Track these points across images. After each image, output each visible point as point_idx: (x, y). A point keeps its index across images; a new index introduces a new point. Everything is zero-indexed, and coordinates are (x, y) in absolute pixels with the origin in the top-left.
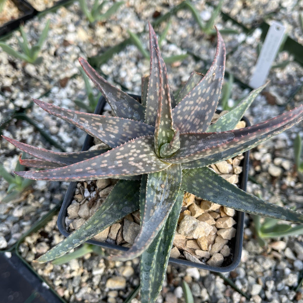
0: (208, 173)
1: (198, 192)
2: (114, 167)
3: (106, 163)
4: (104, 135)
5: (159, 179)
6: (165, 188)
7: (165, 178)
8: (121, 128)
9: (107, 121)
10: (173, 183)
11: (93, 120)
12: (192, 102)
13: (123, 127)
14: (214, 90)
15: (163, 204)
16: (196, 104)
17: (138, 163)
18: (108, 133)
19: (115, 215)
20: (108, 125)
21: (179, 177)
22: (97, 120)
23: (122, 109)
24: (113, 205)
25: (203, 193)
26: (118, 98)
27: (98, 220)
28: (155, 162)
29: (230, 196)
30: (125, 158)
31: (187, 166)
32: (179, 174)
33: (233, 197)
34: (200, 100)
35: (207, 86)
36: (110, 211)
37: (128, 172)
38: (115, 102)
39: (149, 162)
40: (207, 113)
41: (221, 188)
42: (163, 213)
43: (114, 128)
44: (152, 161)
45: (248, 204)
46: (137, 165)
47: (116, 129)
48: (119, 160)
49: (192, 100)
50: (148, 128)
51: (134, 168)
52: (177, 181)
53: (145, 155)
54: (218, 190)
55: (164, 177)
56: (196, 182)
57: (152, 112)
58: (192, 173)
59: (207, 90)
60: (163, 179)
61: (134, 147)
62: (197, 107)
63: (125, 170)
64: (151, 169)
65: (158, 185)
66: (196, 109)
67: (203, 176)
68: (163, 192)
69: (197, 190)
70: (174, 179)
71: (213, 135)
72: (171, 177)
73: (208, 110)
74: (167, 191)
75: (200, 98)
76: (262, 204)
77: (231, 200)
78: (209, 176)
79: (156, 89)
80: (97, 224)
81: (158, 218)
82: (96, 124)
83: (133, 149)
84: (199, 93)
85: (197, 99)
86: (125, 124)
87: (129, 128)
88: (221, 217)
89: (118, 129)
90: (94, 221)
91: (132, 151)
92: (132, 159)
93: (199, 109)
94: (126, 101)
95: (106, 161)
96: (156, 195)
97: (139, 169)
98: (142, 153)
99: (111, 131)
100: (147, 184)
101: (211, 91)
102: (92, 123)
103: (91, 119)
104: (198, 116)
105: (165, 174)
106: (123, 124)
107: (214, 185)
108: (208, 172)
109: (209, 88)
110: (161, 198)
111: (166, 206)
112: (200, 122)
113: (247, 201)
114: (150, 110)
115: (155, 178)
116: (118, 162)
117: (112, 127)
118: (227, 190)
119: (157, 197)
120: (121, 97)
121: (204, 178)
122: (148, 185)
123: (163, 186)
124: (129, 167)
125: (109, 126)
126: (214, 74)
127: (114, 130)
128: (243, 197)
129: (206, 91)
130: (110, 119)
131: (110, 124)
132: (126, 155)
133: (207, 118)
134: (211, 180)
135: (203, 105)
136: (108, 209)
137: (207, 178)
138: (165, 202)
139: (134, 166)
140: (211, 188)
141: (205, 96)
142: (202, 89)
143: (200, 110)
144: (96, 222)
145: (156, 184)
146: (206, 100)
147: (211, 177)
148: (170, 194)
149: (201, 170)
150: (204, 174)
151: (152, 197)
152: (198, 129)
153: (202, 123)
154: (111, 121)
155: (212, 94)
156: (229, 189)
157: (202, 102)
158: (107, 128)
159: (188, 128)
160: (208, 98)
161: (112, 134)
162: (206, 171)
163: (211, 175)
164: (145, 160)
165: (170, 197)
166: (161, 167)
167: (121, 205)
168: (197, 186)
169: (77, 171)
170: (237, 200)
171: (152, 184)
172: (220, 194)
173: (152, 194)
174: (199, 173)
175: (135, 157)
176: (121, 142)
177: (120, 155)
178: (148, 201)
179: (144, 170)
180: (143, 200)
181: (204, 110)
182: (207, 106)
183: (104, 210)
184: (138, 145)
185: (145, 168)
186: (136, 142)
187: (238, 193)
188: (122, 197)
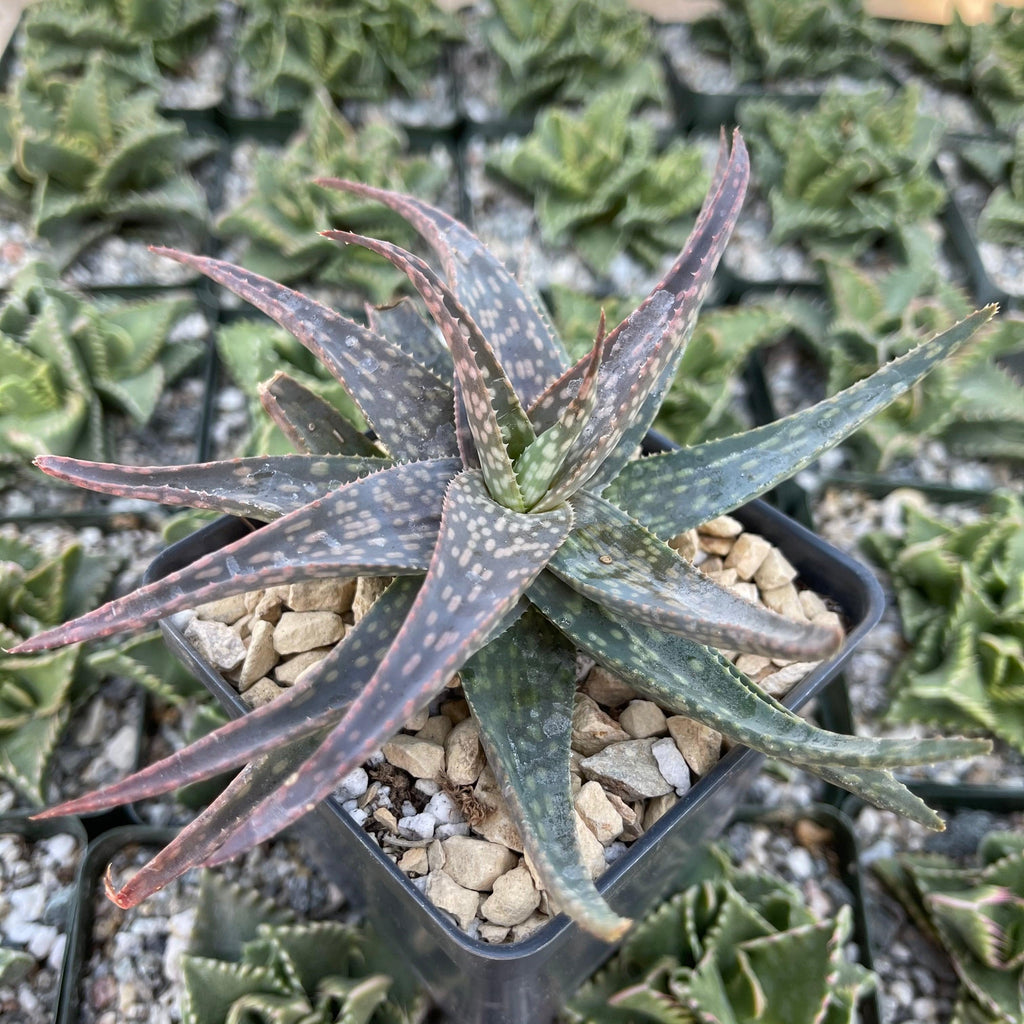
0: (646, 470)
1: (671, 524)
2: (478, 589)
3: (453, 595)
4: (360, 551)
5: (580, 552)
6: (615, 558)
7: (590, 541)
8: (376, 509)
9: (330, 514)
10: (618, 535)
11: (291, 539)
13: (378, 504)
14: (491, 280)
15: (664, 581)
17: (512, 543)
18: (360, 541)
19: (548, 759)
20: (340, 522)
21: (615, 516)
22: (304, 529)
23: (290, 500)
24: (516, 745)
25: (684, 515)
26: (251, 486)
27: (535, 800)
28: (537, 520)
29: (747, 465)
30: (477, 553)
31: (596, 486)
32: (604, 510)
33: (753, 462)
34: (487, 319)
35: (471, 280)
36: (528, 762)
37: (525, 571)
39: (527, 527)
40: (530, 334)
41: (709, 469)
43: (362, 520)
44: (530, 522)
45: (799, 443)
46: (516, 548)
47: (366, 519)
50: (430, 471)
51: (522, 556)
52: (622, 525)
53: (502, 521)
54: (707, 481)
55: (584, 540)
56: (643, 509)
57: (398, 431)
59: (477, 288)
60: (589, 547)
61: (463, 515)
62: (494, 336)
63: (512, 575)
65: (596, 565)
66: (497, 344)
67: (642, 484)
68: (625, 567)
69: (662, 523)
70: (609, 529)
71: (623, 334)
72: (598, 528)
73: (524, 327)
74: (627, 559)
75: (482, 313)
76: (828, 410)
77: (757, 470)
78: (654, 472)
79: (356, 371)
80: (544, 811)
82: (309, 544)
83: (467, 522)
84: (473, 304)
86: (376, 490)
87: (394, 495)
89: (373, 516)
91: (471, 527)
92: (490, 545)
93: (503, 339)
95: (448, 590)
96: (625, 582)
97: (533, 551)
98: (492, 519)
99: (363, 532)
100: (576, 580)
101: (488, 286)
102: (297, 546)
103: (285, 536)
104: (516, 355)
105: (581, 534)
106: (373, 495)
107: (687, 477)
108: (644, 467)
109: (478, 282)
110: (640, 577)
111: (678, 575)
112: (534, 364)
113: (792, 438)
114: (388, 431)
115: (569, 557)
116: (475, 572)
117: (354, 521)
118: (724, 460)
119: (634, 582)
121: (649, 485)
122: (580, 579)
123: (606, 559)
124: (514, 561)
125: (346, 523)
126: (455, 250)
127: (366, 525)
129: (479, 292)
130: (334, 500)
131: (343, 516)
132: (472, 544)
133: (539, 344)
134: (668, 477)
135: (502, 324)
136: (517, 761)
137: (656, 481)
138: (659, 573)
139: (517, 554)
140: (687, 492)
141: (487, 302)
142: (469, 290)
143: (507, 338)
144: (536, 807)
145: (590, 568)
146: (499, 311)
147: (661, 472)
148: (645, 557)
149: (624, 478)
150: (639, 478)
151: (623, 588)
153: (540, 363)
154: (341, 507)
155: (497, 289)
156: (727, 454)
157: (495, 320)
158: (347, 531)
160: (499, 304)
161: (370, 536)
162: (637, 470)
164: (514, 528)
165: (653, 560)
166: (562, 518)
167: (532, 729)
168: (654, 515)
169: (408, 668)
170: (768, 458)
171: (584, 573)
172: (720, 482)
173: (617, 585)
174: (627, 486)
175: (491, 537)
176: (412, 541)
177: (461, 553)
178: (635, 599)
179: (546, 546)
180: (593, 636)
181: (517, 333)
182: (513, 320)
183: (515, 770)
184: (464, 507)
185: (541, 540)
186: (457, 502)
187: (754, 444)
188: (513, 710)
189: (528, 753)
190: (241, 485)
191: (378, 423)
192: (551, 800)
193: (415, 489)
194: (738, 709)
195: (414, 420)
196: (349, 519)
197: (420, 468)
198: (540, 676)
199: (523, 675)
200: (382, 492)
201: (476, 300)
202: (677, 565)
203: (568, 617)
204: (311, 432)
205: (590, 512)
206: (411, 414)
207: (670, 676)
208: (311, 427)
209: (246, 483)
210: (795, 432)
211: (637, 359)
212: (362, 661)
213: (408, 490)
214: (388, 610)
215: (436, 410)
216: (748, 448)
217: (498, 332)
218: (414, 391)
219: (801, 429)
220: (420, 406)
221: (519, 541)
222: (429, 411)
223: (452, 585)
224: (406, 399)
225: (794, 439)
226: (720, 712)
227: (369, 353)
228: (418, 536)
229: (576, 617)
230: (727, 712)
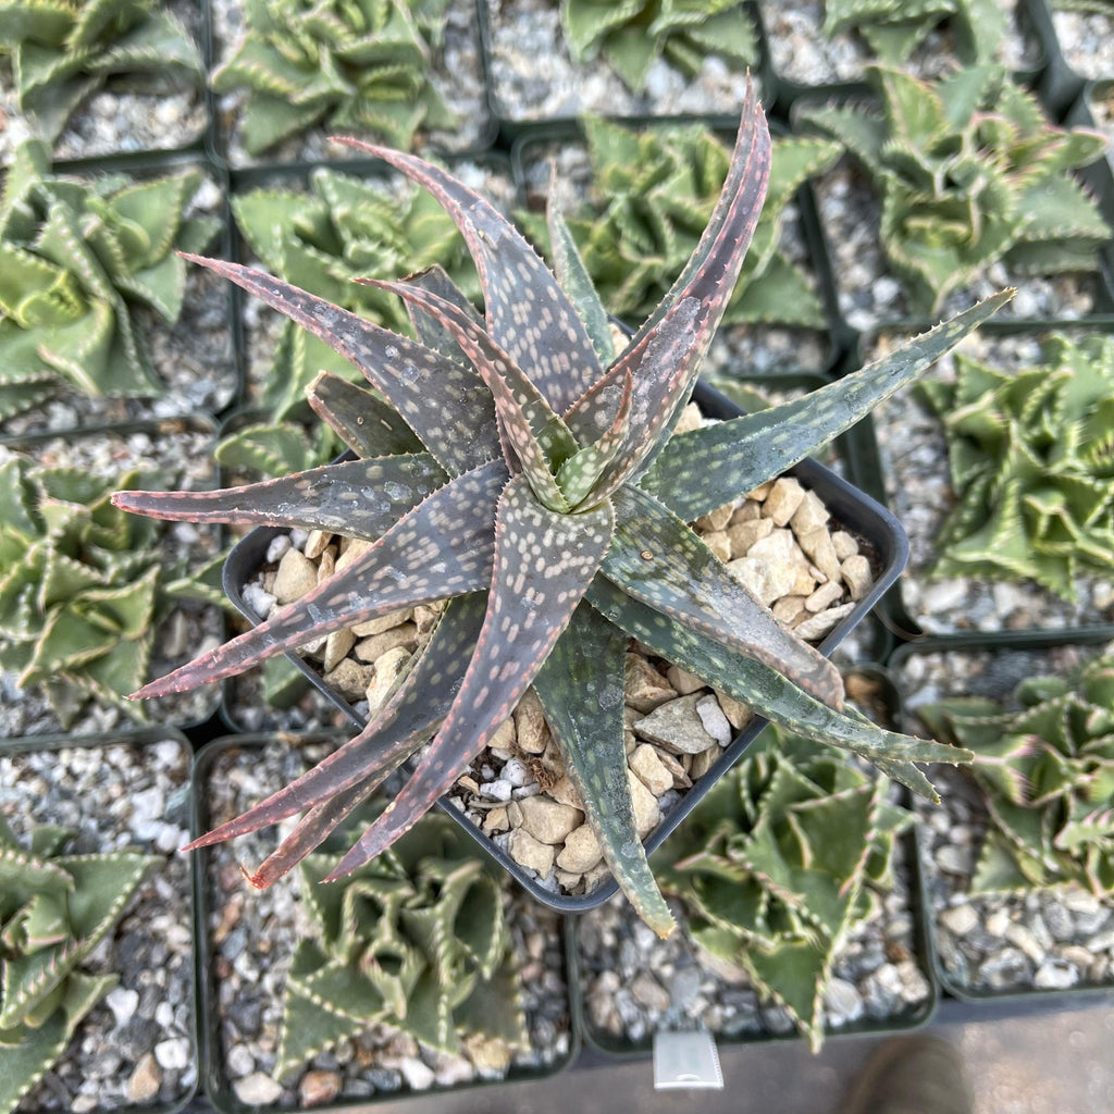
0: (683, 446)
1: (707, 501)
2: (533, 615)
3: (511, 625)
4: (424, 582)
5: (623, 550)
6: (655, 554)
7: (632, 537)
8: (433, 534)
9: (393, 548)
10: (658, 529)
11: (361, 578)
12: (512, 333)
13: (435, 527)
14: (521, 267)
15: (699, 580)
16: (521, 329)
17: (559, 559)
18: (423, 570)
19: (605, 732)
20: (404, 553)
21: (654, 508)
22: (373, 567)
23: (351, 510)
24: (576, 720)
25: (719, 491)
26: (314, 498)
27: (596, 775)
28: (581, 526)
29: (777, 440)
30: (529, 576)
32: (644, 502)
33: (784, 436)
34: (520, 313)
35: (501, 270)
36: (588, 736)
37: (573, 593)
38: (320, 511)
39: (572, 537)
40: (564, 325)
41: (742, 444)
43: (421, 548)
44: (575, 528)
45: (827, 417)
46: (564, 565)
47: (426, 545)
48: (524, 590)
49: (507, 328)
50: (479, 480)
51: (571, 574)
52: (660, 517)
53: (550, 533)
54: (740, 455)
55: (626, 537)
56: (681, 486)
57: (445, 439)
58: (652, 480)
59: (507, 278)
60: (631, 543)
61: (514, 537)
62: (529, 332)
63: (562, 598)
64: (596, 544)
65: (638, 562)
66: (531, 340)
67: (679, 461)
68: (665, 564)
69: (700, 500)
70: (649, 522)
71: (652, 343)
72: (639, 522)
73: (556, 318)
74: (666, 554)
75: (515, 308)
76: (853, 384)
77: (788, 444)
78: (690, 447)
79: (400, 384)
80: (604, 784)
81: (735, 607)
82: (378, 580)
83: (518, 543)
84: (505, 300)
85: (513, 315)
86: (432, 514)
87: (448, 515)
89: (432, 542)
90: (591, 785)
91: (522, 548)
92: (541, 563)
93: (538, 334)
94: (337, 485)
95: (507, 620)
96: (664, 583)
97: (579, 568)
98: (540, 535)
99: (425, 559)
100: (620, 583)
101: (518, 274)
102: (368, 584)
104: (550, 349)
105: (624, 531)
106: (429, 520)
107: (720, 453)
108: (680, 444)
109: (508, 271)
110: (678, 577)
111: (711, 576)
112: (569, 357)
113: (819, 411)
114: (436, 440)
115: (614, 557)
116: (528, 598)
117: (415, 550)
118: (756, 435)
119: (672, 583)
120: (317, 488)
121: (685, 462)
122: (623, 582)
123: (647, 555)
124: (562, 581)
125: (407, 555)
126: (481, 233)
127: (427, 553)
128: (803, 414)
129: (510, 284)
130: (396, 535)
131: (405, 548)
132: (524, 568)
133: (573, 335)
134: (703, 453)
135: (535, 316)
136: (578, 737)
137: (692, 457)
138: (695, 572)
139: (565, 572)
140: (722, 467)
141: (518, 295)
142: (500, 286)
143: (541, 332)
144: (597, 784)
145: (633, 567)
146: (531, 302)
147: (697, 448)
148: (682, 552)
150: (676, 455)
151: (663, 590)
153: (575, 355)
154: (402, 540)
155: (527, 277)
156: (759, 429)
157: (529, 314)
158: (410, 562)
159: (556, 394)
160: (530, 294)
161: (432, 562)
163: (692, 443)
164: (561, 540)
165: (689, 556)
166: (605, 522)
167: (589, 702)
168: (691, 492)
169: (478, 701)
170: (797, 432)
171: (628, 574)
172: (752, 457)
173: (657, 588)
174: (665, 464)
175: (541, 555)
176: (469, 560)
177: (515, 580)
178: (672, 604)
179: (591, 560)
180: (639, 627)
181: (550, 325)
182: (546, 311)
183: (577, 746)
184: (513, 527)
185: (585, 553)
186: (507, 524)
187: (784, 418)
188: (571, 686)
189: (587, 727)
190: (303, 498)
191: (426, 436)
192: (609, 772)
193: (467, 504)
194: (768, 691)
195: (459, 424)
196: (410, 549)
197: (469, 479)
198: (593, 649)
199: (579, 650)
200: (438, 515)
201: (508, 295)
202: (711, 564)
203: (615, 609)
204: (361, 426)
205: (631, 505)
206: (456, 418)
207: (709, 660)
208: (359, 421)
209: (308, 496)
210: (822, 406)
211: (666, 366)
212: (436, 679)
213: (460, 507)
214: (454, 624)
215: (478, 409)
216: (778, 422)
217: (532, 328)
218: (456, 394)
219: (828, 402)
220: (462, 408)
221: (566, 555)
222: (473, 412)
223: (509, 615)
224: (449, 404)
225: (821, 413)
226: (753, 696)
227: (409, 362)
228: (474, 553)
229: (622, 608)
230: (758, 694)
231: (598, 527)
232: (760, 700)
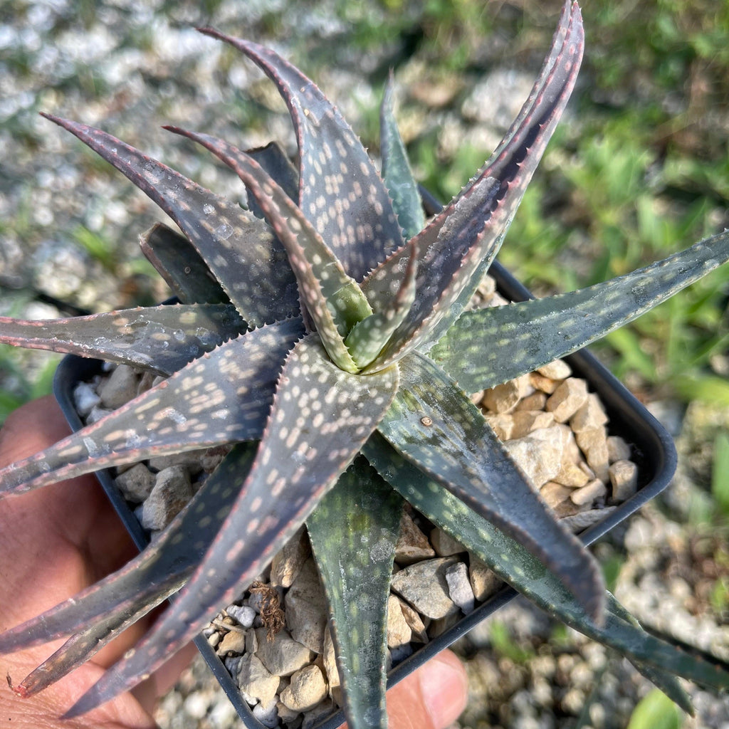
0: (474, 322)
1: (493, 375)
2: (302, 470)
4: (203, 426)
5: (404, 413)
6: (433, 419)
7: (415, 402)
8: (222, 383)
9: (177, 391)
10: (440, 396)
11: (141, 417)
12: (321, 201)
13: (224, 375)
14: (339, 144)
15: (474, 452)
16: (331, 199)
17: (339, 416)
18: (204, 415)
19: (372, 585)
20: (187, 397)
21: (439, 377)
22: (153, 407)
23: (161, 349)
24: (346, 570)
26: (129, 335)
27: (355, 629)
28: (366, 387)
29: (564, 325)
30: (305, 431)
32: (430, 370)
33: (570, 322)
34: (332, 184)
35: (319, 144)
36: (354, 588)
37: (345, 452)
38: (131, 348)
39: (355, 397)
40: (372, 199)
41: (531, 325)
42: (499, 465)
43: (207, 393)
44: (359, 389)
46: (341, 422)
47: (212, 391)
48: (297, 445)
49: (318, 196)
51: (346, 433)
52: (444, 386)
53: (334, 391)
54: (528, 336)
55: (408, 401)
56: (468, 359)
57: (250, 294)
58: (442, 351)
59: (324, 152)
60: (413, 408)
61: (296, 391)
62: (338, 202)
63: (333, 456)
64: (376, 405)
65: (416, 427)
66: (340, 211)
67: (469, 336)
68: (443, 431)
69: (486, 374)
70: (432, 389)
71: (451, 218)
72: (423, 388)
73: (366, 192)
74: (445, 422)
75: (328, 179)
76: (642, 278)
77: (574, 330)
78: (481, 324)
80: (361, 640)
81: (504, 483)
82: (157, 421)
83: (299, 397)
84: (319, 171)
85: (325, 184)
86: (222, 362)
87: (238, 365)
88: (548, 396)
89: (218, 388)
90: (348, 639)
91: (303, 403)
92: (319, 420)
93: (347, 205)
94: (152, 326)
95: (274, 474)
96: (439, 450)
97: (355, 427)
98: (324, 390)
99: (208, 405)
100: (397, 446)
101: (335, 150)
102: (147, 424)
103: (135, 416)
104: (358, 220)
105: (407, 395)
106: (218, 367)
107: (509, 332)
108: (472, 320)
109: (326, 146)
110: (453, 445)
111: (485, 448)
112: (374, 229)
113: (607, 302)
114: (241, 294)
115: (394, 419)
116: (301, 452)
117: (200, 395)
118: (544, 318)
119: (446, 451)
120: (133, 326)
121: (475, 337)
122: (400, 444)
123: (427, 421)
124: (336, 440)
125: (191, 398)
126: (307, 112)
127: (211, 399)
128: (590, 303)
129: (326, 157)
130: (182, 379)
131: (189, 391)
132: (301, 422)
133: (379, 208)
134: (493, 331)
135: (346, 188)
136: (344, 587)
137: (482, 333)
138: (471, 442)
139: (341, 430)
140: (509, 345)
141: (333, 168)
142: (316, 157)
143: (350, 202)
144: (355, 637)
145: (411, 430)
146: (344, 175)
147: (488, 325)
148: (461, 422)
149: (454, 329)
150: (468, 330)
151: (436, 457)
152: (383, 246)
153: (379, 227)
154: (187, 383)
155: (343, 153)
156: (547, 313)
157: (340, 186)
158: (193, 405)
159: (358, 261)
160: (344, 168)
163: (483, 320)
164: (343, 399)
165: (468, 427)
166: (389, 385)
167: (361, 554)
168: (478, 366)
169: (231, 555)
170: (583, 319)
171: (405, 437)
172: (539, 338)
173: (430, 454)
174: (456, 337)
177: (290, 432)
178: (442, 472)
179: (368, 420)
180: (412, 490)
181: (359, 198)
182: (357, 185)
184: (299, 381)
185: (365, 413)
186: (292, 378)
187: (573, 305)
188: (346, 536)
189: (355, 579)
190: (119, 334)
191: (231, 288)
192: (368, 627)
193: (261, 356)
194: (531, 568)
195: (265, 282)
196: (195, 393)
197: (265, 333)
198: (372, 502)
199: (358, 502)
200: (228, 363)
201: (323, 167)
202: (486, 438)
203: (391, 470)
204: (187, 275)
205: (417, 372)
206: (263, 275)
207: (476, 532)
208: (187, 270)
209: (124, 332)
210: (610, 297)
211: (462, 243)
212: (205, 522)
213: (253, 357)
215: (286, 269)
216: (567, 308)
217: (342, 199)
218: (267, 253)
219: (617, 294)
220: (271, 266)
223: (277, 468)
224: (259, 261)
225: (608, 304)
226: (515, 574)
227: (225, 220)
228: (258, 403)
229: (398, 470)
230: (521, 572)
231: (382, 390)
232: (522, 579)
